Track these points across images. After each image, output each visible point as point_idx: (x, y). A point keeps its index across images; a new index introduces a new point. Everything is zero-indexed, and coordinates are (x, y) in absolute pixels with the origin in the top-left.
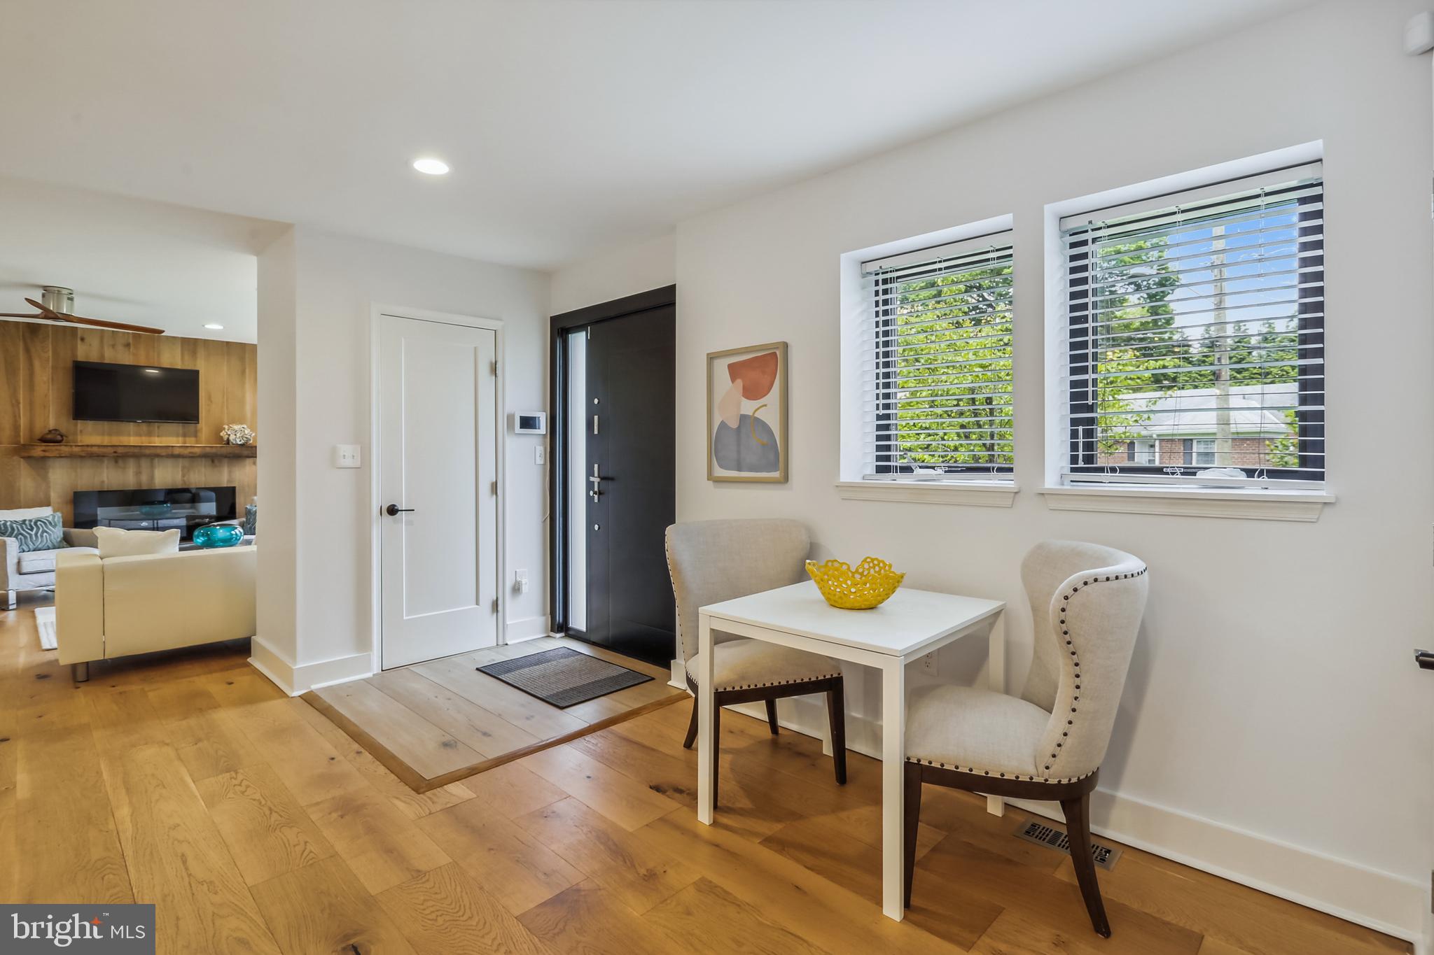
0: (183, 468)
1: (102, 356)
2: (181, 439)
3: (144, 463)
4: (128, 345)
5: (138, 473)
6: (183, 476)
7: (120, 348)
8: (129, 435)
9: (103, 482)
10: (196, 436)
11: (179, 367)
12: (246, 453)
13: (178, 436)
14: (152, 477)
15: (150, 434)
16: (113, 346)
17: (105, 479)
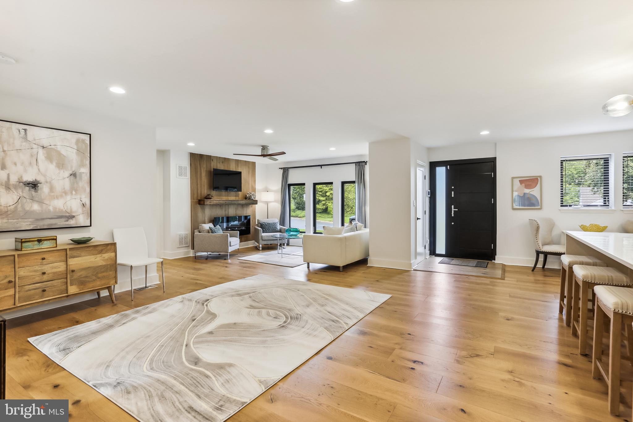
0: (236, 208)
1: (217, 167)
2: (235, 197)
3: (227, 207)
4: (223, 162)
5: (225, 211)
6: (236, 211)
7: (221, 163)
8: (223, 196)
9: (217, 214)
10: (238, 197)
11: (234, 170)
12: (255, 203)
13: (234, 197)
14: (228, 213)
15: (228, 196)
16: (219, 162)
17: (218, 213)
